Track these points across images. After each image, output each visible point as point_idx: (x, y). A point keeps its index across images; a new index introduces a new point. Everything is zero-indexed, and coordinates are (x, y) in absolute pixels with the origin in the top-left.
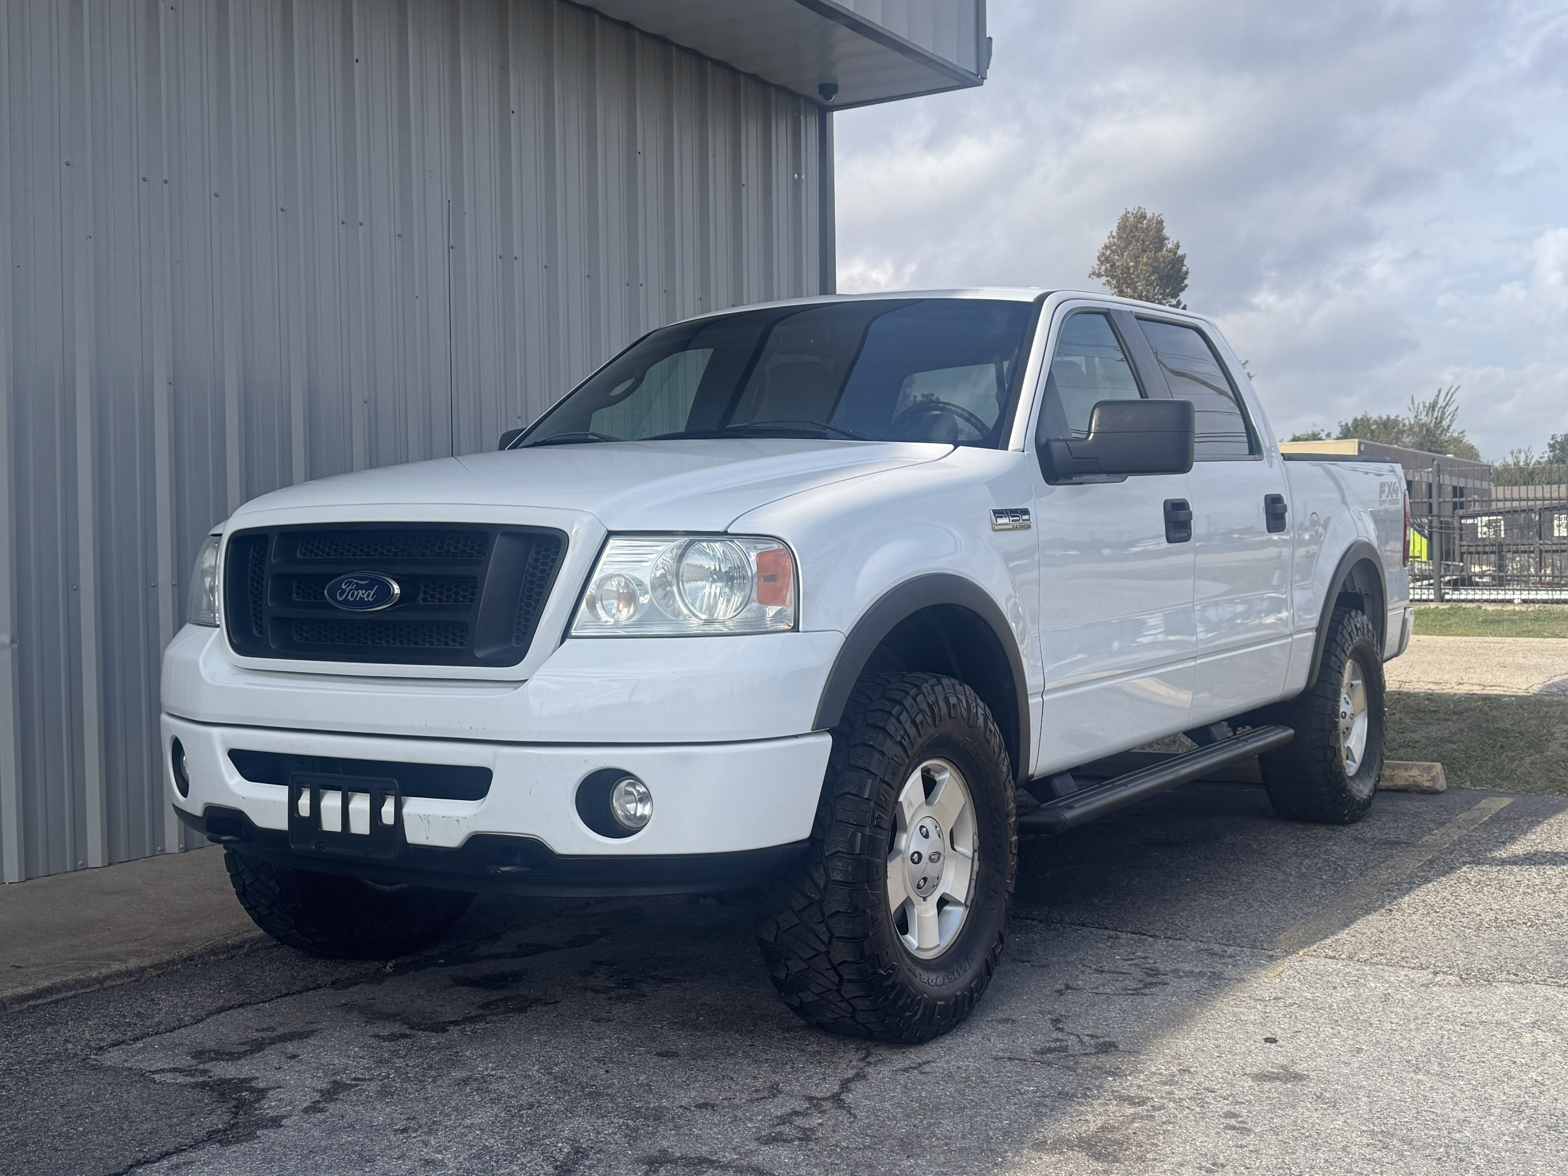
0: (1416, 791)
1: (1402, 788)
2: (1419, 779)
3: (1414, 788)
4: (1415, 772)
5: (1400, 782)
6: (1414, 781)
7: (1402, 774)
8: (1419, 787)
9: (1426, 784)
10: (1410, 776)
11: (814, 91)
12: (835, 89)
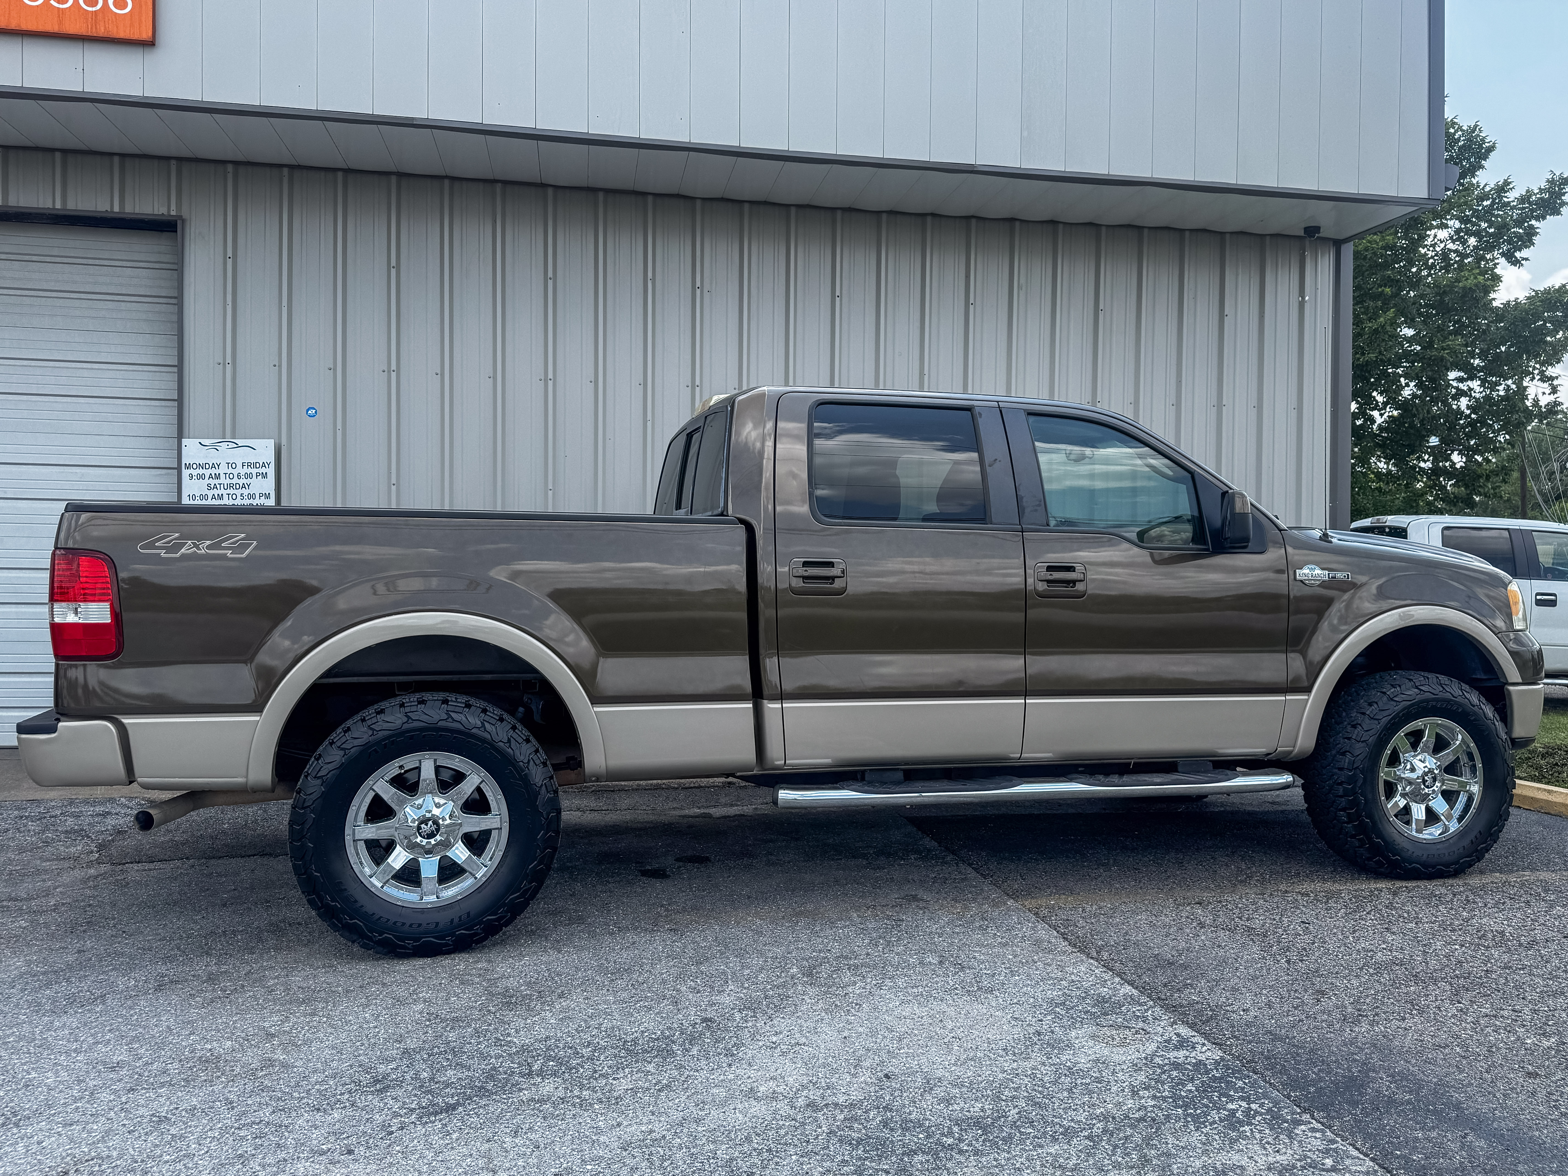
11: (1302, 233)
12: (1317, 229)
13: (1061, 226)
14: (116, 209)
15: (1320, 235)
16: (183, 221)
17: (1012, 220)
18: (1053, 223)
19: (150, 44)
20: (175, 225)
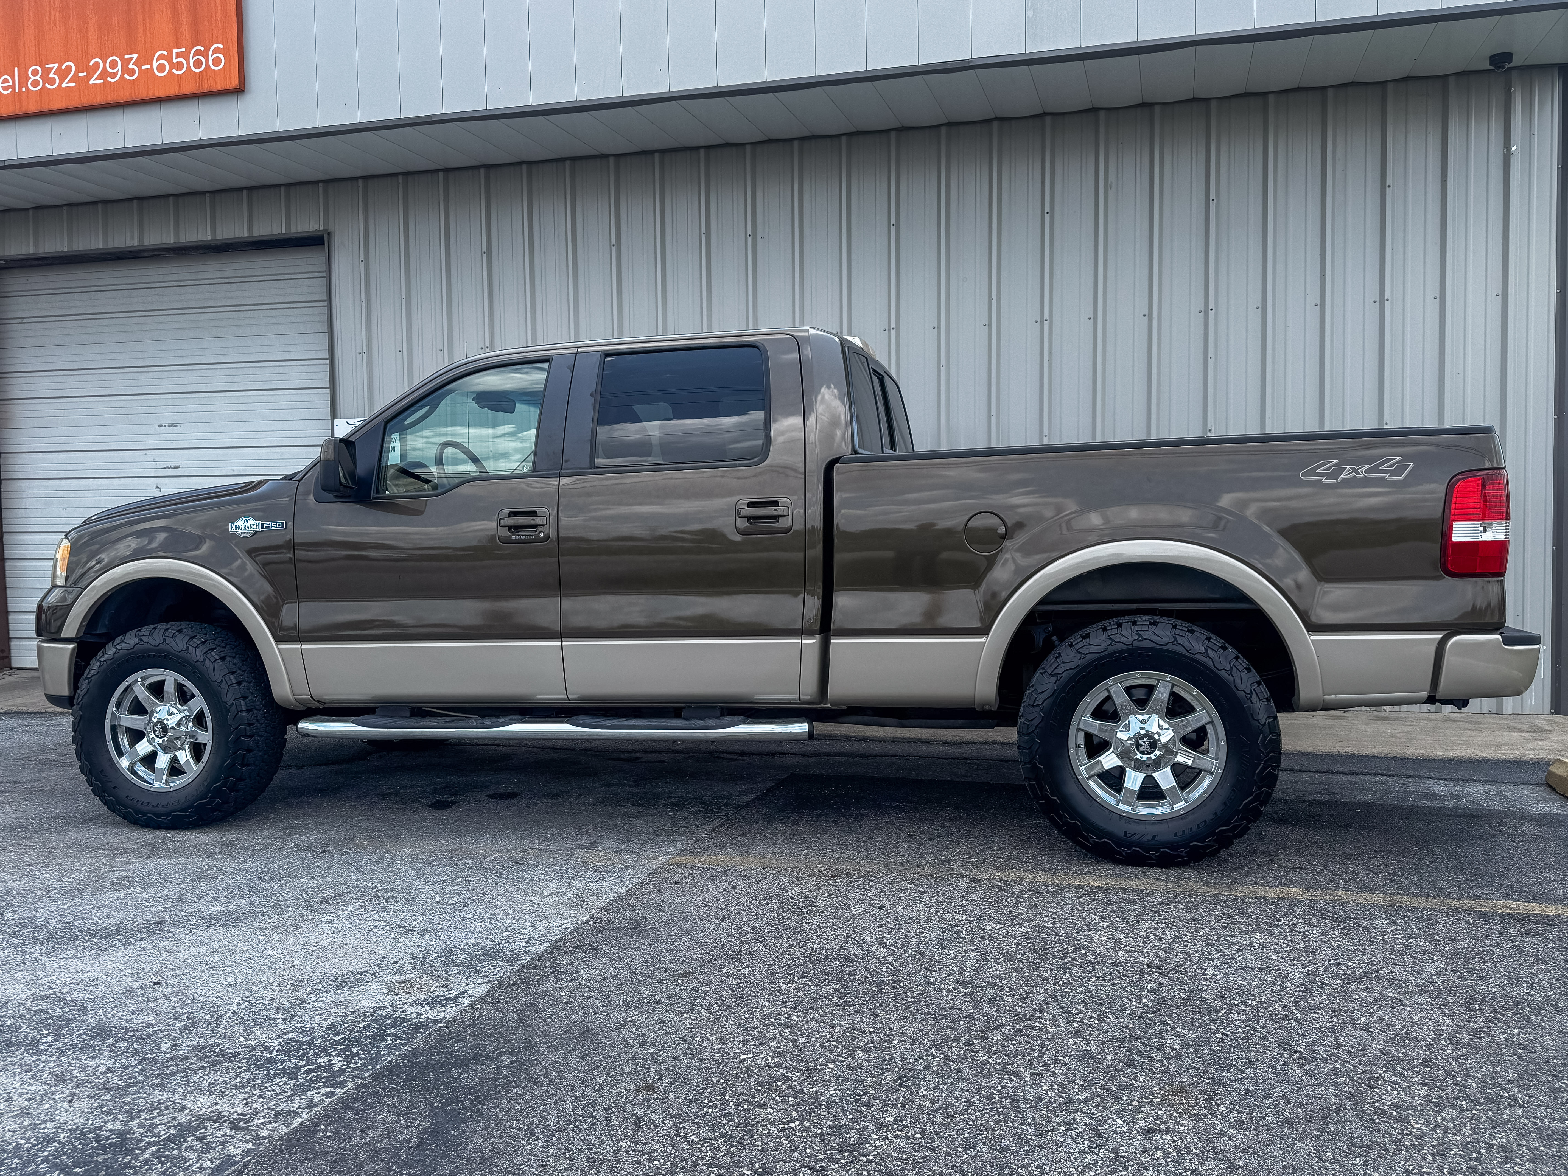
11: (1487, 66)
12: (1508, 56)
13: (1157, 109)
14: (284, 232)
15: (1516, 62)
16: (329, 234)
17: (1094, 110)
18: (1146, 106)
19: (239, 90)
20: (322, 237)
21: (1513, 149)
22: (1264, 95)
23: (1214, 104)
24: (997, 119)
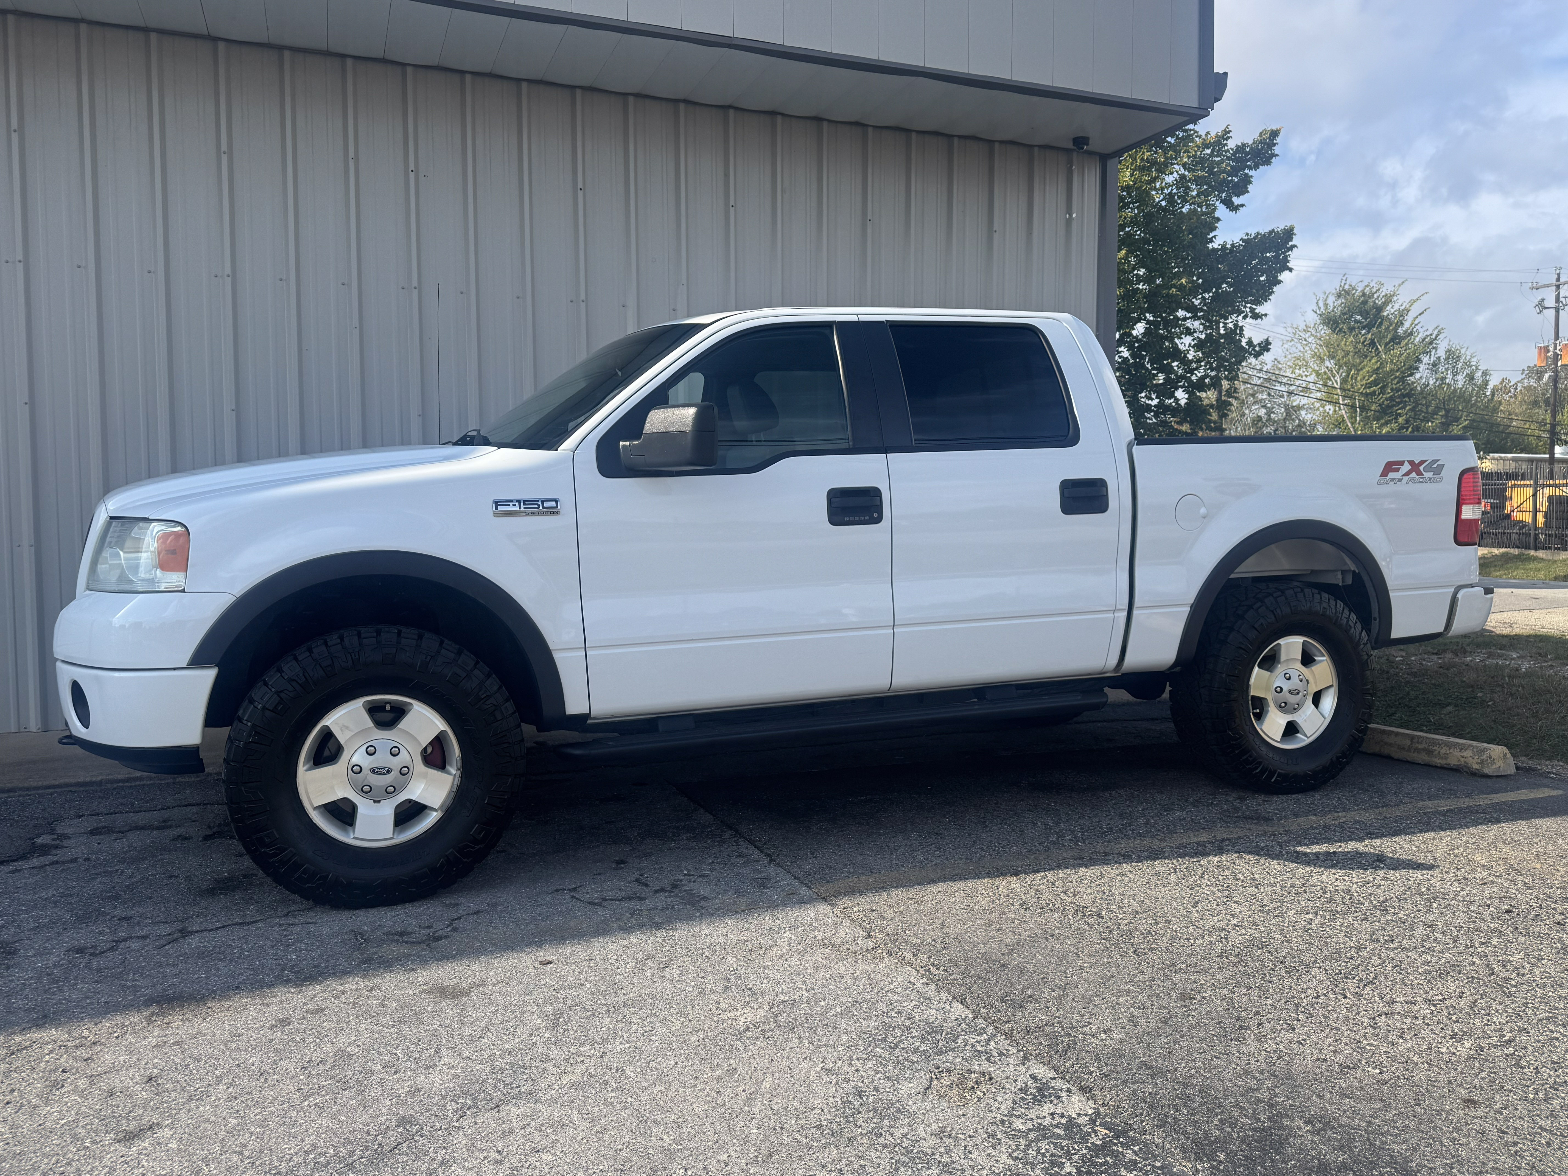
0: (1467, 773)
1: (1455, 767)
2: (1470, 761)
3: (1465, 770)
4: (1468, 753)
5: (1453, 762)
6: (1465, 762)
7: (1456, 754)
8: (1469, 768)
9: (1475, 766)
10: (1463, 757)
11: (1070, 145)
12: (1086, 140)
13: (826, 124)
15: (1088, 147)
21: (1074, 215)
22: (908, 131)
23: (870, 130)
24: (686, 101)
